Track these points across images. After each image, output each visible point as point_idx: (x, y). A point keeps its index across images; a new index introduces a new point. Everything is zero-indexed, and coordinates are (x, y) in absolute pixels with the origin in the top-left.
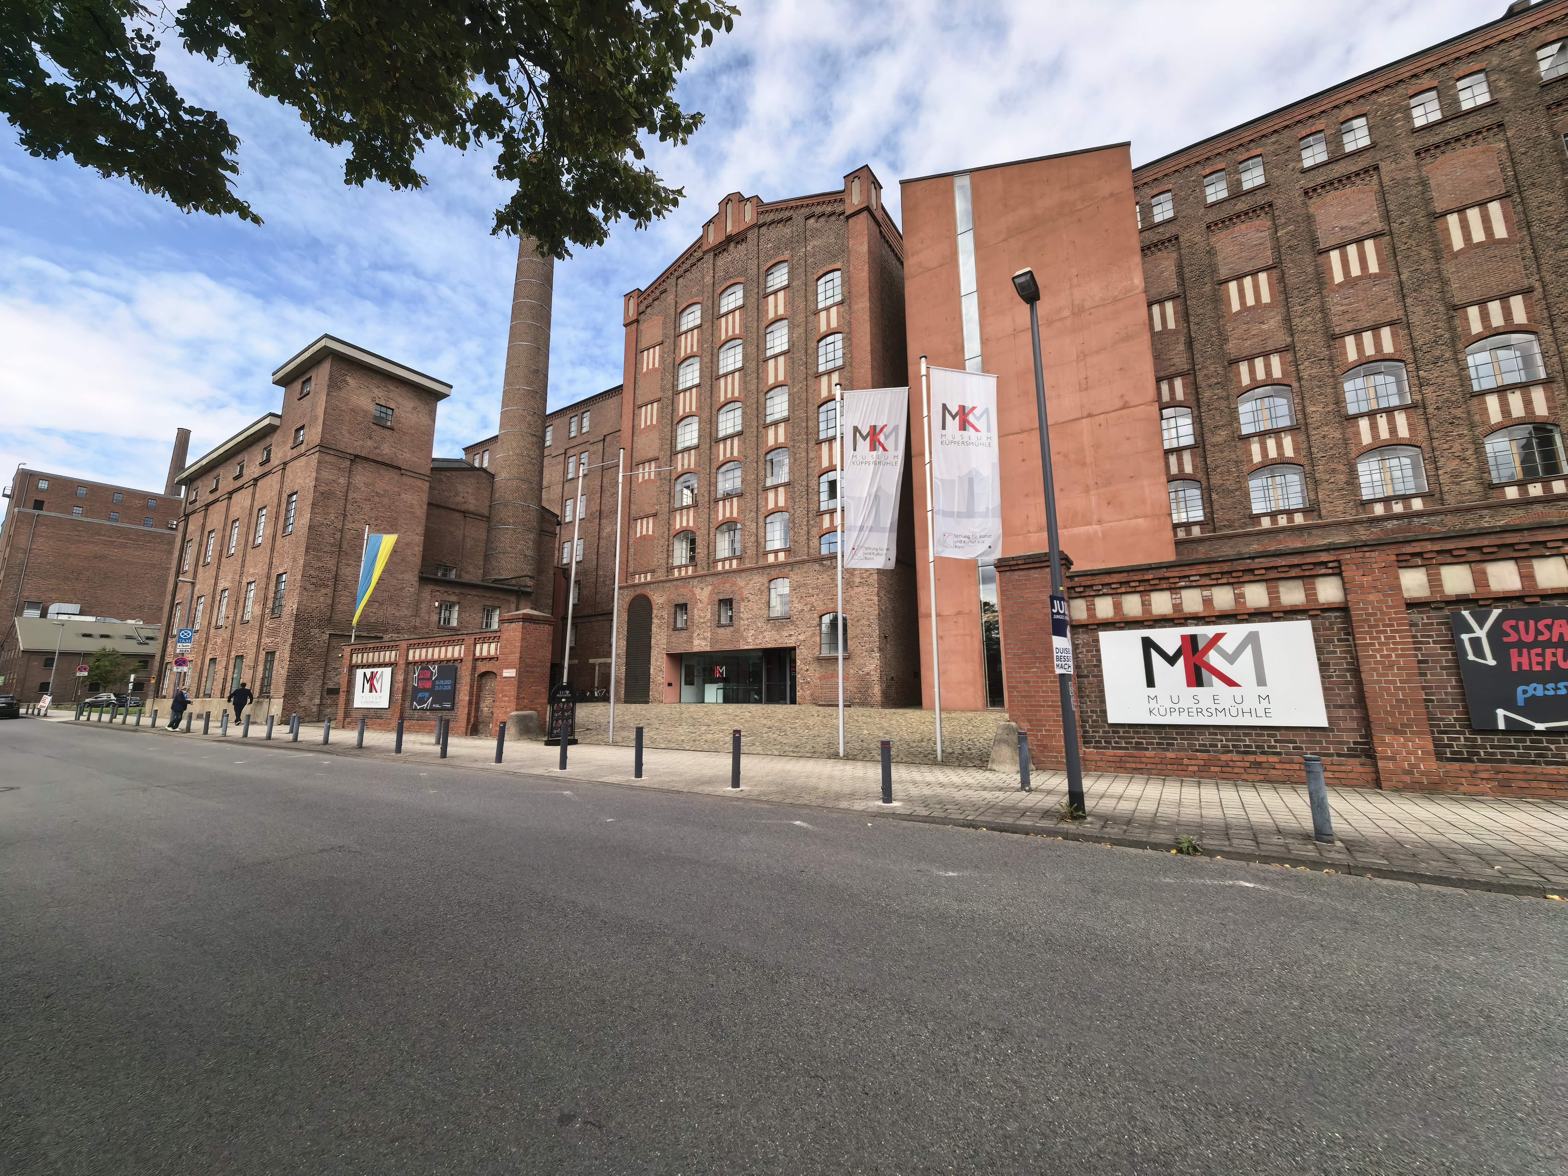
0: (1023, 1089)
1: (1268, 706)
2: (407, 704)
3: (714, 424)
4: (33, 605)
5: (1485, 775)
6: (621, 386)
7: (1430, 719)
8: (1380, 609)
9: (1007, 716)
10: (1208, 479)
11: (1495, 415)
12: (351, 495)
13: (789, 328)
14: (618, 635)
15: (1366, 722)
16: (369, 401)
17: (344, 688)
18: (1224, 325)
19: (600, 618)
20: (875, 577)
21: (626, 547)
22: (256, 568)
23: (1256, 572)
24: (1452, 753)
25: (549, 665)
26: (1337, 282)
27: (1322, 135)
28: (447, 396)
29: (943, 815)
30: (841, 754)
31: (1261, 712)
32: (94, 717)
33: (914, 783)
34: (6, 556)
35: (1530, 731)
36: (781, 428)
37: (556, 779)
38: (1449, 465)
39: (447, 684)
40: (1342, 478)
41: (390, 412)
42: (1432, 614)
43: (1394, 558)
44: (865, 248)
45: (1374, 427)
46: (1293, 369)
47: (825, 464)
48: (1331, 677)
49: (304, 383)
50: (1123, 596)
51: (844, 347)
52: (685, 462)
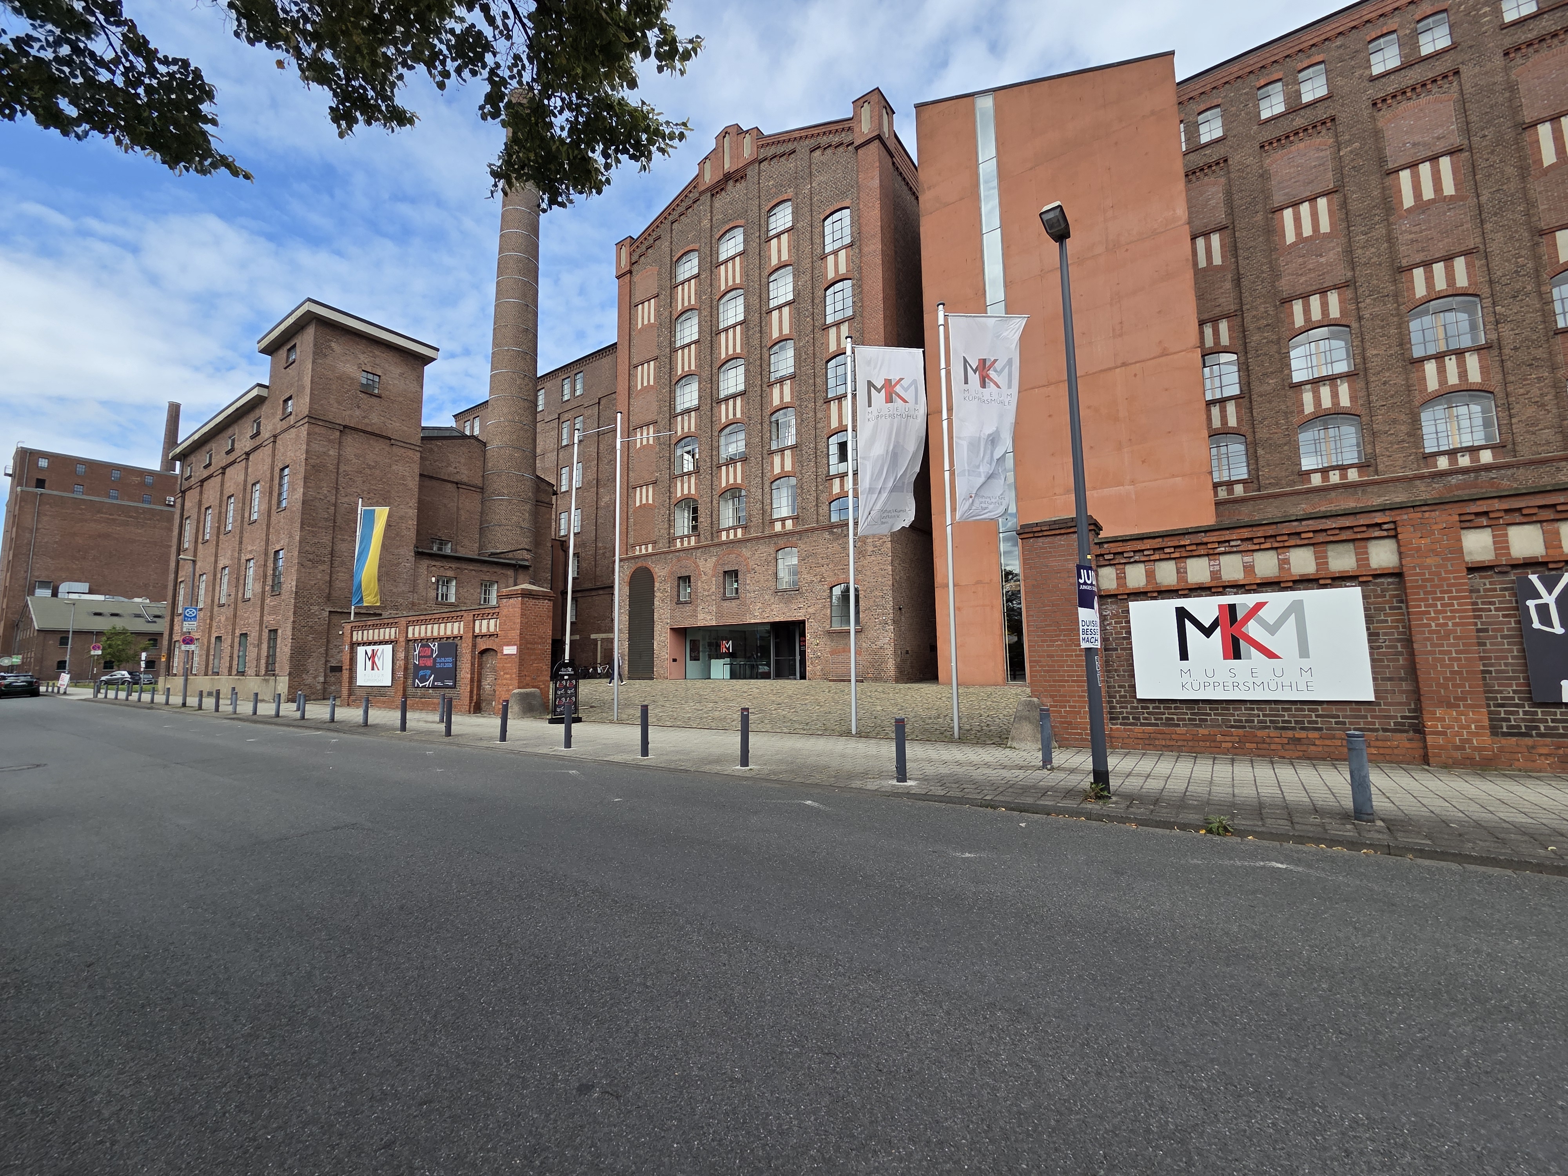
0: (1039, 1068)
1: (1310, 678)
2: (410, 682)
3: (715, 383)
4: (44, 584)
5: (1545, 751)
6: (616, 344)
7: (1486, 692)
8: (1438, 574)
9: (1028, 690)
10: (1254, 432)
12: (342, 468)
13: (794, 275)
14: (619, 609)
15: (1417, 695)
16: (355, 368)
17: (346, 666)
18: (1277, 259)
19: (601, 592)
20: (888, 545)
21: (626, 518)
22: (254, 546)
23: (1303, 536)
24: (1509, 727)
25: (550, 642)
26: (1406, 207)
27: (1394, 36)
28: (434, 359)
29: (960, 794)
30: (854, 732)
31: (1302, 686)
32: (111, 694)
33: (930, 761)
34: (14, 536)
36: (787, 384)
37: (561, 758)
38: (1525, 412)
39: (448, 662)
40: (1404, 429)
41: (377, 379)
42: (1496, 578)
43: (1457, 518)
44: (876, 183)
45: (1442, 371)
46: (1353, 307)
47: (834, 424)
48: (1380, 647)
49: (289, 350)
50: (1156, 563)
51: (854, 296)
52: (685, 425)
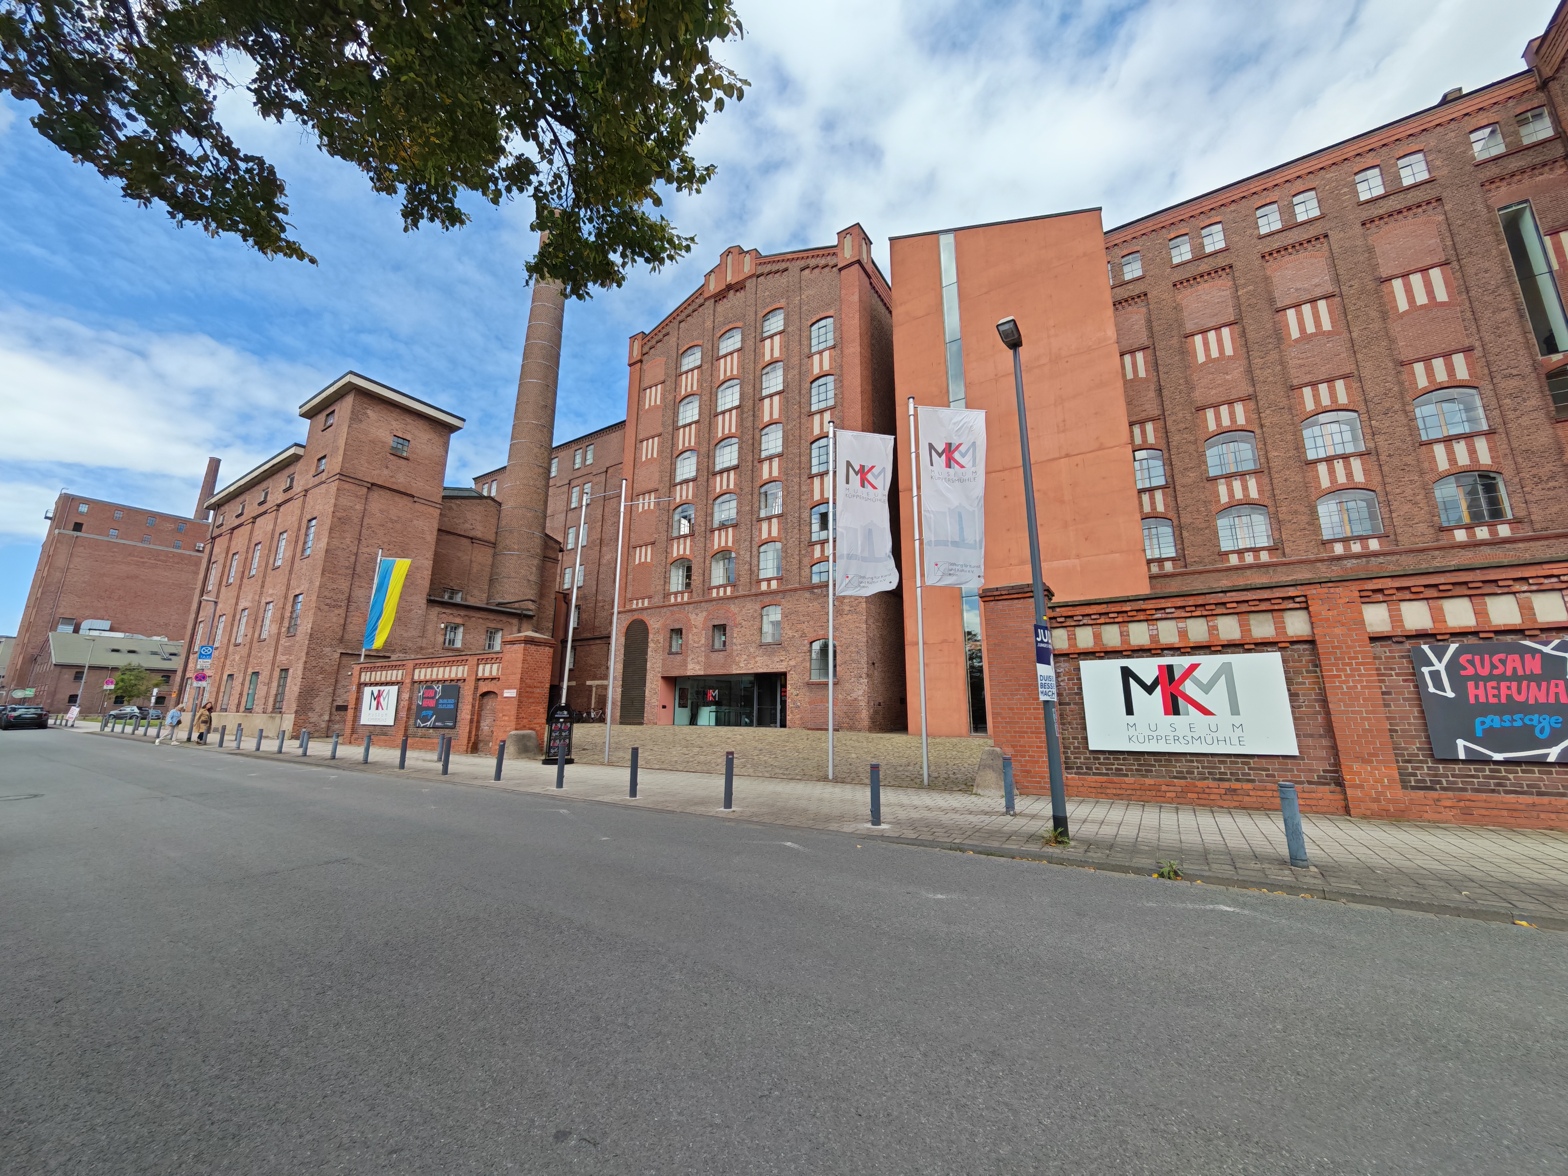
1: (1241, 734)
2: (412, 722)
3: (711, 458)
4: (67, 620)
5: (1448, 803)
6: (623, 423)
7: (1394, 749)
8: (1345, 642)
9: (991, 742)
10: (1179, 517)
11: (1443, 464)
12: (367, 521)
13: (784, 370)
14: (615, 658)
15: (1334, 749)
16: (388, 432)
17: (351, 705)
18: (1191, 375)
19: (598, 642)
20: (864, 605)
21: (625, 575)
22: (274, 590)
23: (1228, 605)
24: (1417, 781)
25: (548, 686)
26: (1293, 338)
27: (1276, 206)
28: (459, 428)
29: (931, 838)
30: (830, 777)
31: (1235, 741)
32: (118, 728)
33: (902, 806)
34: (45, 574)
35: (1488, 761)
36: (776, 463)
37: (553, 797)
38: (1402, 509)
39: (449, 704)
40: (1305, 518)
41: (406, 443)
42: (1394, 647)
43: (1358, 594)
44: (856, 298)
45: (1332, 472)
46: (1256, 416)
47: (817, 497)
48: (1300, 707)
49: (328, 415)
50: (1103, 627)
51: (835, 389)
52: (683, 493)
